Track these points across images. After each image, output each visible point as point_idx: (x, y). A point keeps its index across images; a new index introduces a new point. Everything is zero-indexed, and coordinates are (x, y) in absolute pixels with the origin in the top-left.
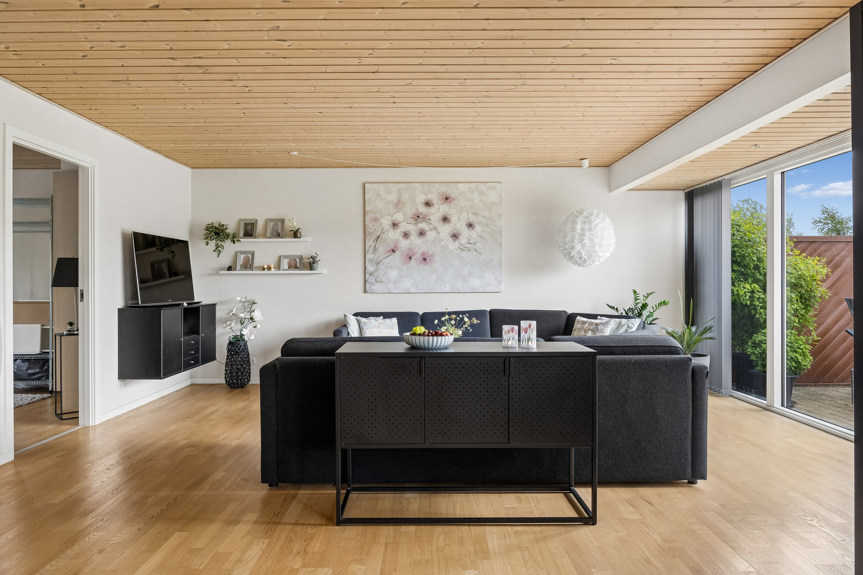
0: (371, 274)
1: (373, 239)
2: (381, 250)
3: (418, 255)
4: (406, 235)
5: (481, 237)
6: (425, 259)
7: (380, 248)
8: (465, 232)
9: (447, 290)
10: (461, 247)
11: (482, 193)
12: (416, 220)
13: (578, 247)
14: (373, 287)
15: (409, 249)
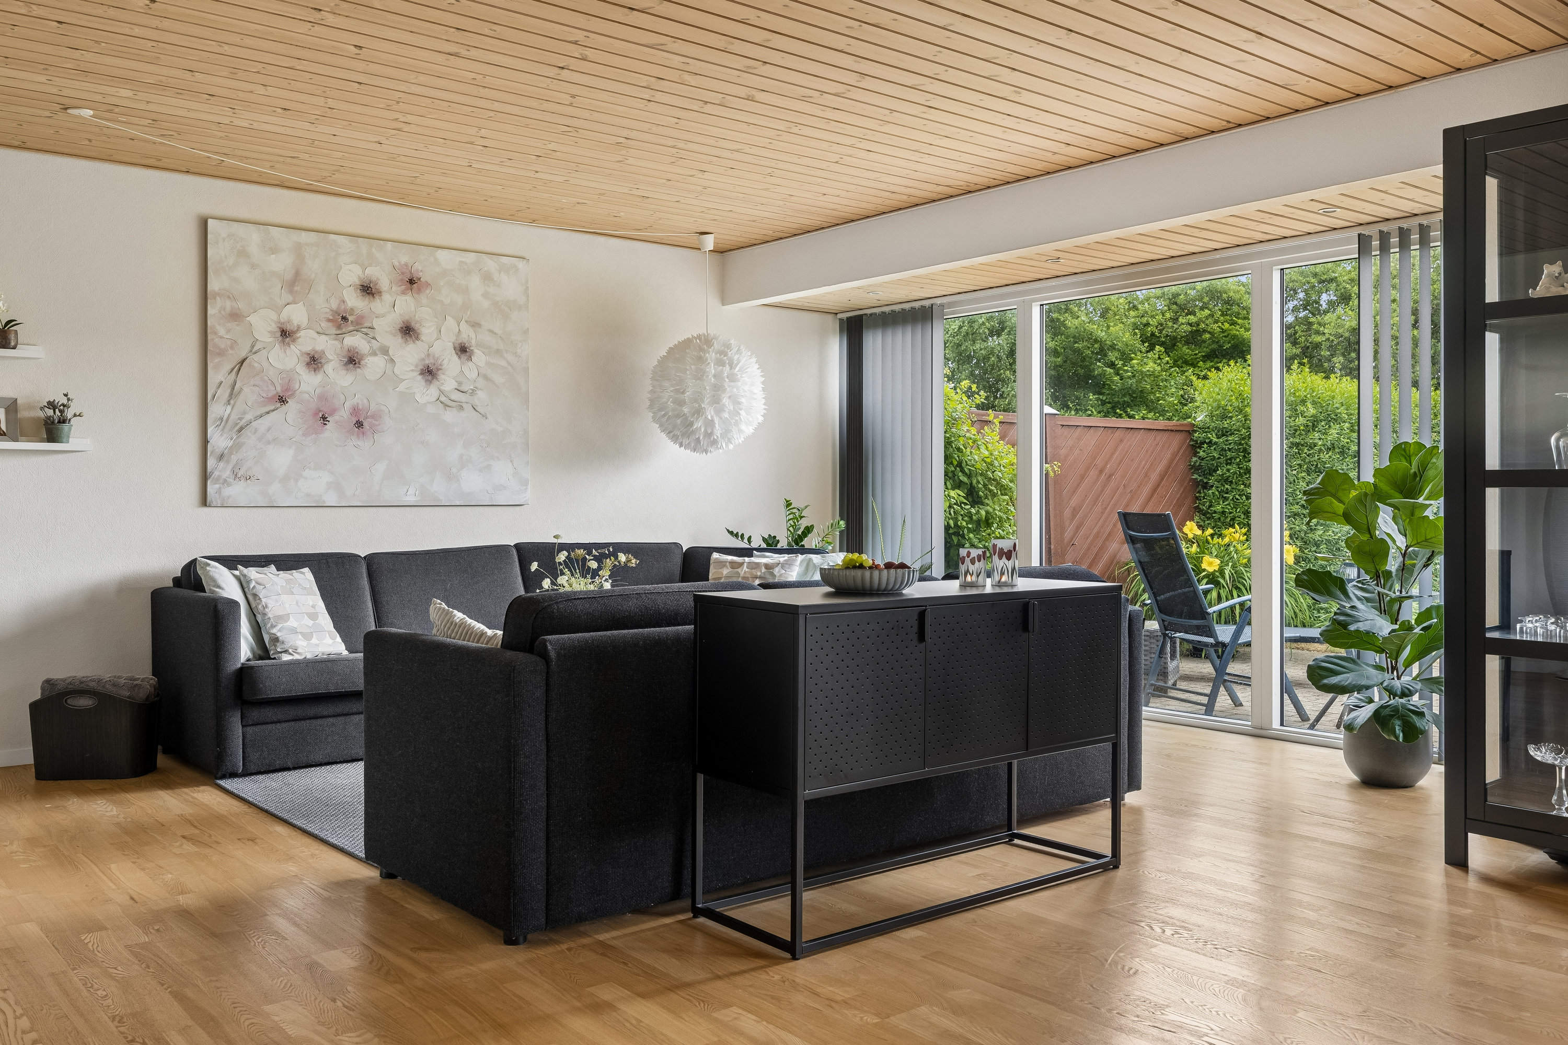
0: (221, 457)
1: (229, 367)
2: (250, 395)
3: (344, 414)
4: (314, 361)
5: (486, 378)
6: (359, 424)
7: (246, 390)
8: (451, 363)
9: (411, 499)
10: (443, 399)
11: (487, 278)
12: (339, 327)
13: (710, 413)
14: (227, 492)
15: (323, 398)
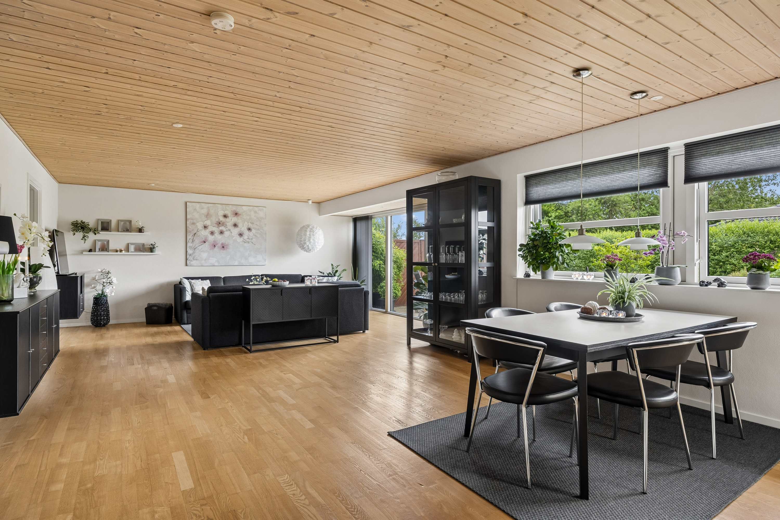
0: (190, 255)
1: (192, 235)
2: (197, 241)
3: (220, 245)
4: (212, 233)
5: (255, 235)
6: (223, 247)
7: (196, 240)
8: (246, 233)
9: (236, 264)
10: (244, 241)
11: (255, 212)
12: (218, 225)
13: (308, 243)
14: (192, 263)
15: (214, 241)
